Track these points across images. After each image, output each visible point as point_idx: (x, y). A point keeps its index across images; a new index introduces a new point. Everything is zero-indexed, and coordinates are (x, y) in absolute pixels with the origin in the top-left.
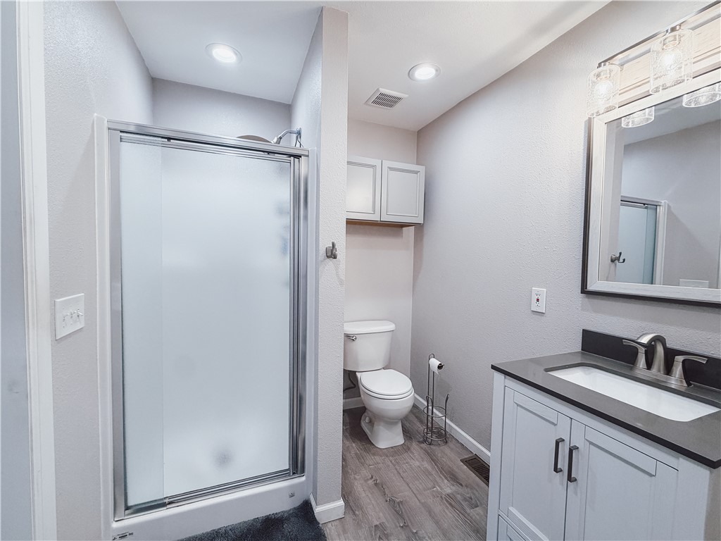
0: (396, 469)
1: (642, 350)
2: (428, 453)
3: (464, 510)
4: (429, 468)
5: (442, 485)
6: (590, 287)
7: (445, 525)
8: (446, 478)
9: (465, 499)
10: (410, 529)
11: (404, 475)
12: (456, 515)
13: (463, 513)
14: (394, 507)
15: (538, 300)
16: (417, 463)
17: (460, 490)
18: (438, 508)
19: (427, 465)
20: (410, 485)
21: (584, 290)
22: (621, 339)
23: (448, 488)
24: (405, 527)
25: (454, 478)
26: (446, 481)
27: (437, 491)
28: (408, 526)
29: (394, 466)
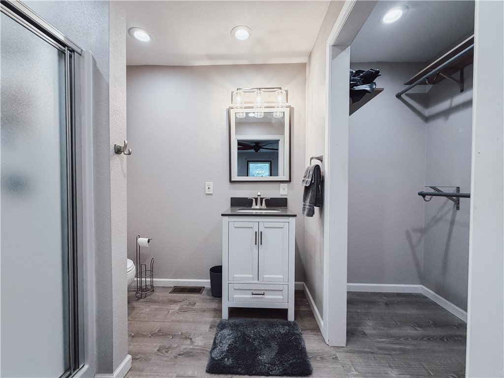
0: (138, 321)
1: (254, 200)
2: (148, 301)
3: (192, 309)
4: (157, 307)
5: (172, 308)
6: (232, 180)
7: (192, 320)
8: (171, 304)
9: (188, 305)
10: (178, 335)
11: (146, 319)
12: (191, 313)
13: (193, 310)
14: (159, 336)
15: (209, 188)
16: (148, 310)
17: (182, 303)
18: (181, 317)
19: (154, 306)
20: (155, 320)
21: (231, 181)
22: (247, 198)
23: (176, 307)
24: (174, 336)
25: (175, 302)
26: (172, 305)
27: (172, 312)
28: (175, 335)
29: (134, 320)
